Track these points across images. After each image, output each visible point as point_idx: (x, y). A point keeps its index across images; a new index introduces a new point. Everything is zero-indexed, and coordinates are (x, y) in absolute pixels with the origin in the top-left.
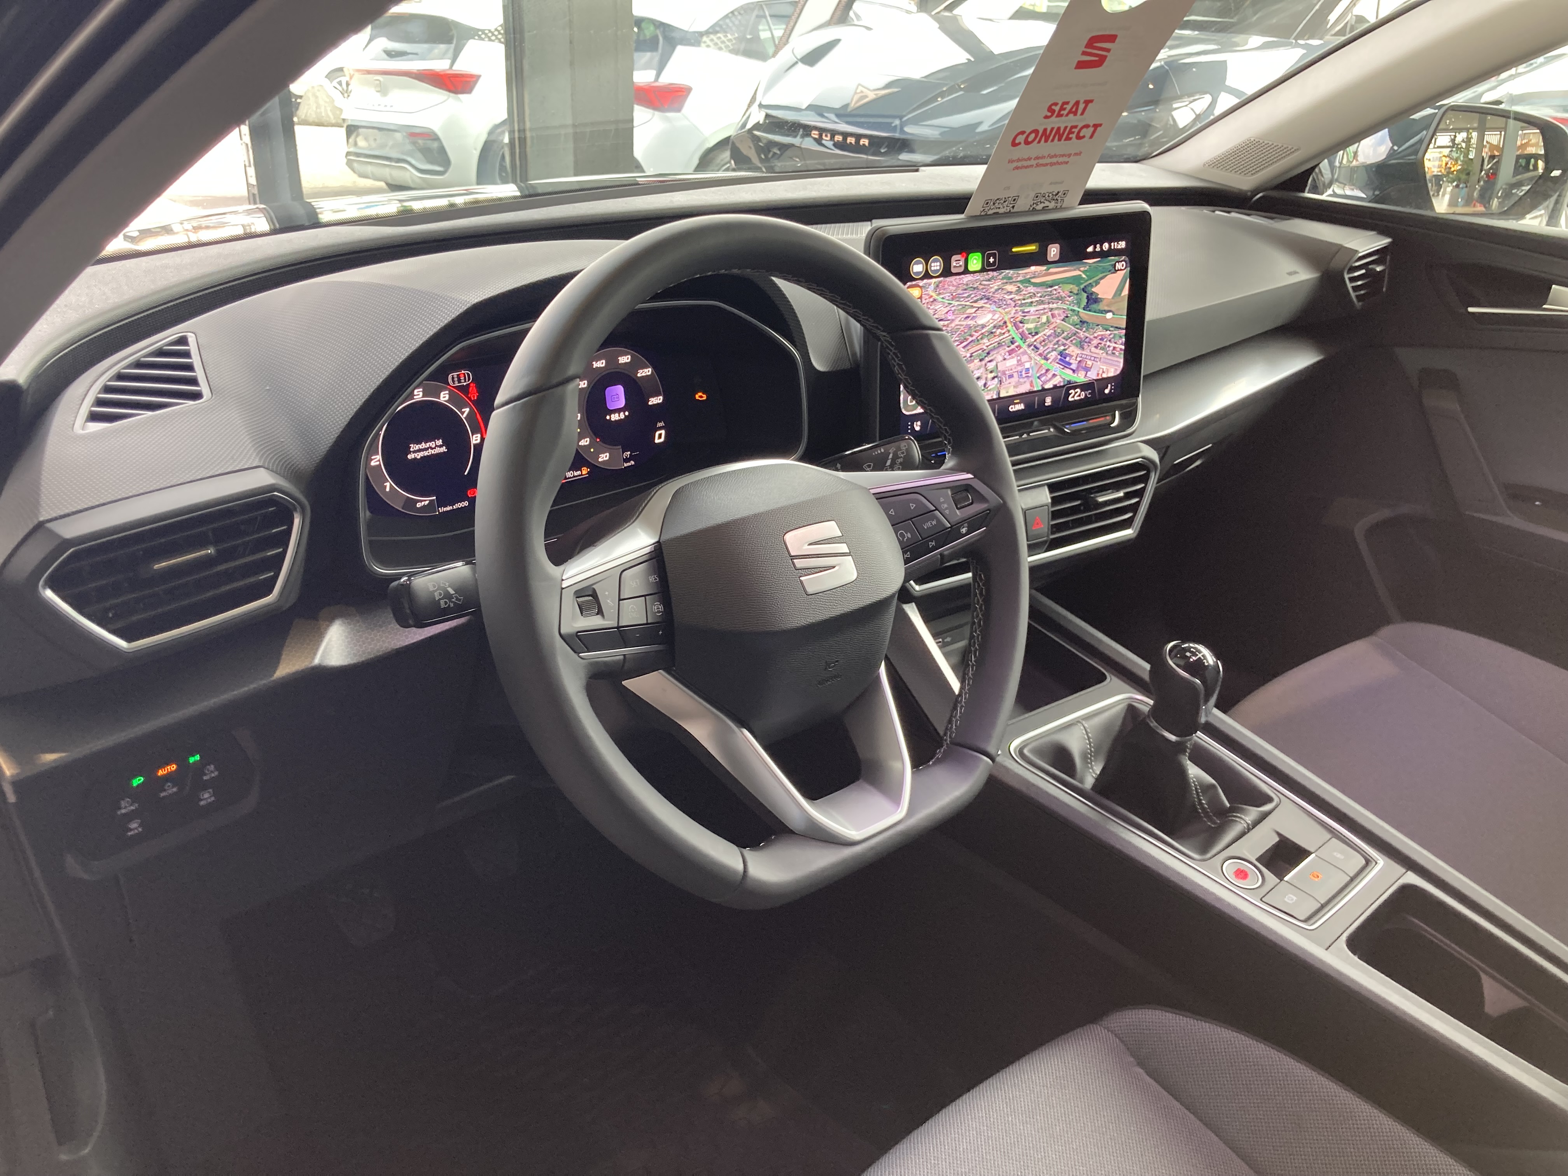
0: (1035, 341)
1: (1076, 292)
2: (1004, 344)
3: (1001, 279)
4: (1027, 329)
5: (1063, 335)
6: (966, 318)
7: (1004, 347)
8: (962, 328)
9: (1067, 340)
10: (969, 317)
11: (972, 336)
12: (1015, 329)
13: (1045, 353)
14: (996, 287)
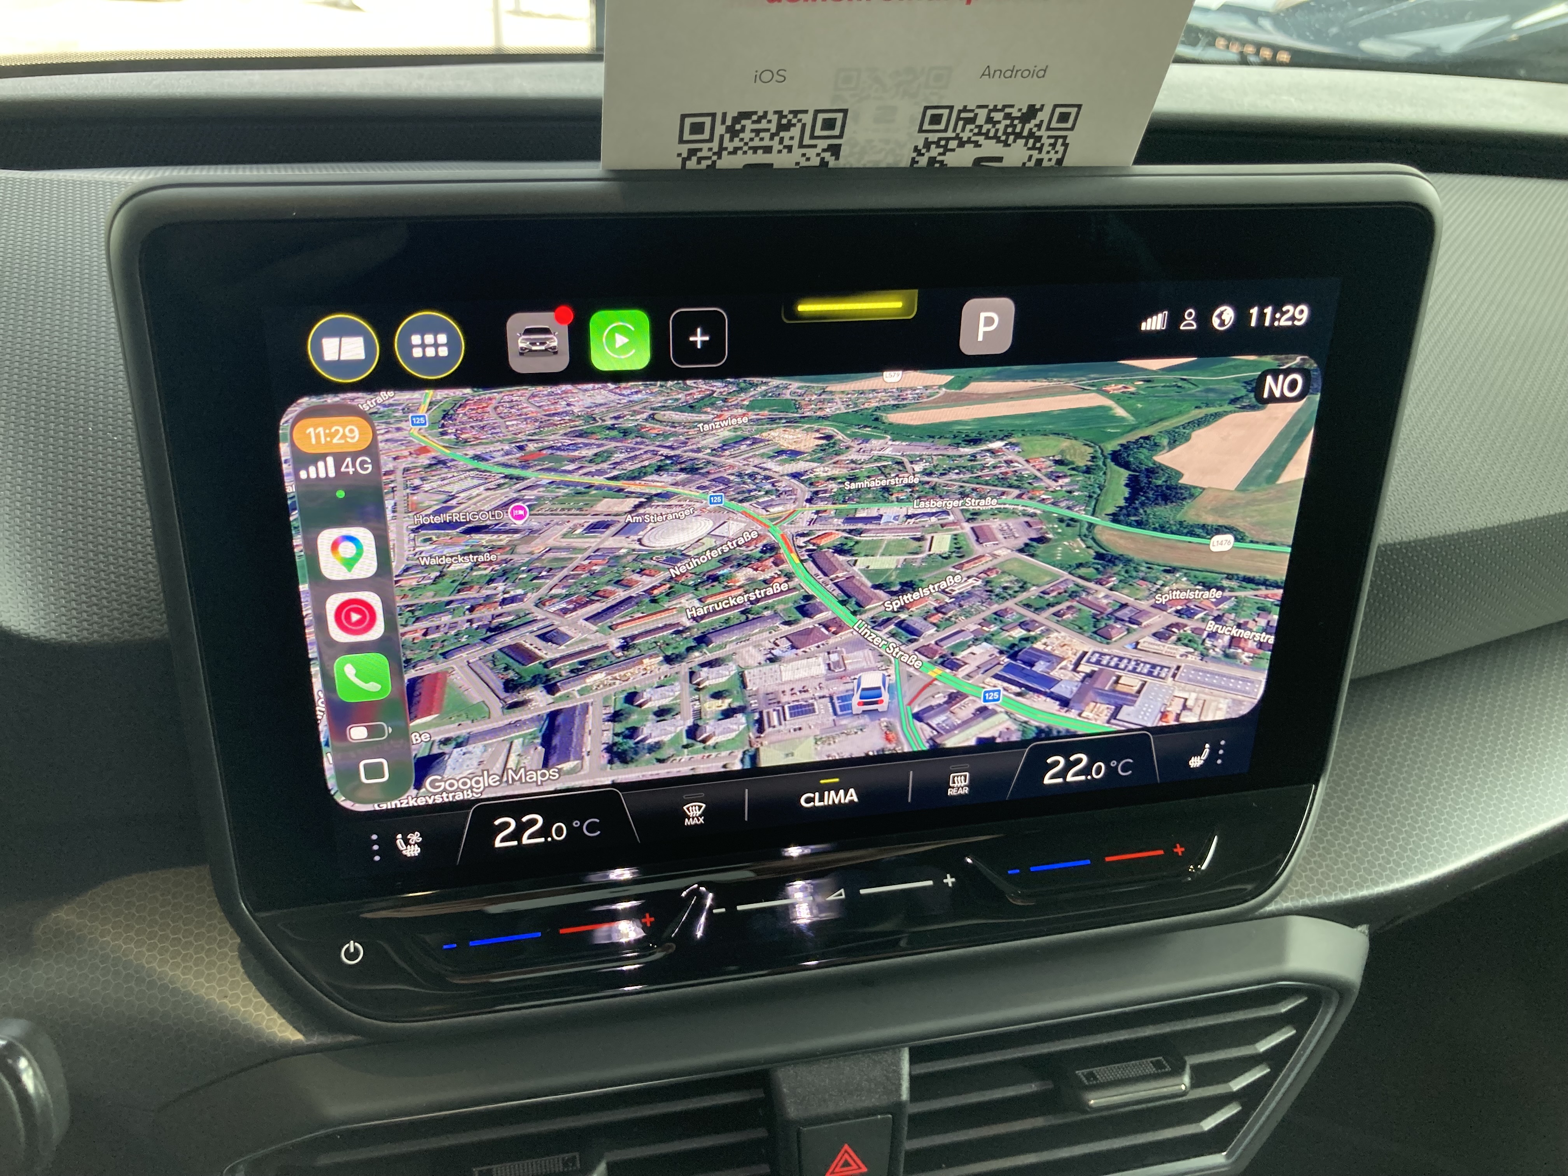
0: (902, 609)
1: (1082, 463)
2: (766, 613)
3: (750, 408)
4: (866, 571)
5: (1023, 596)
6: (594, 528)
7: (769, 624)
8: (579, 559)
9: (1037, 610)
10: (606, 525)
11: (628, 586)
12: (814, 570)
13: (947, 646)
14: (726, 434)
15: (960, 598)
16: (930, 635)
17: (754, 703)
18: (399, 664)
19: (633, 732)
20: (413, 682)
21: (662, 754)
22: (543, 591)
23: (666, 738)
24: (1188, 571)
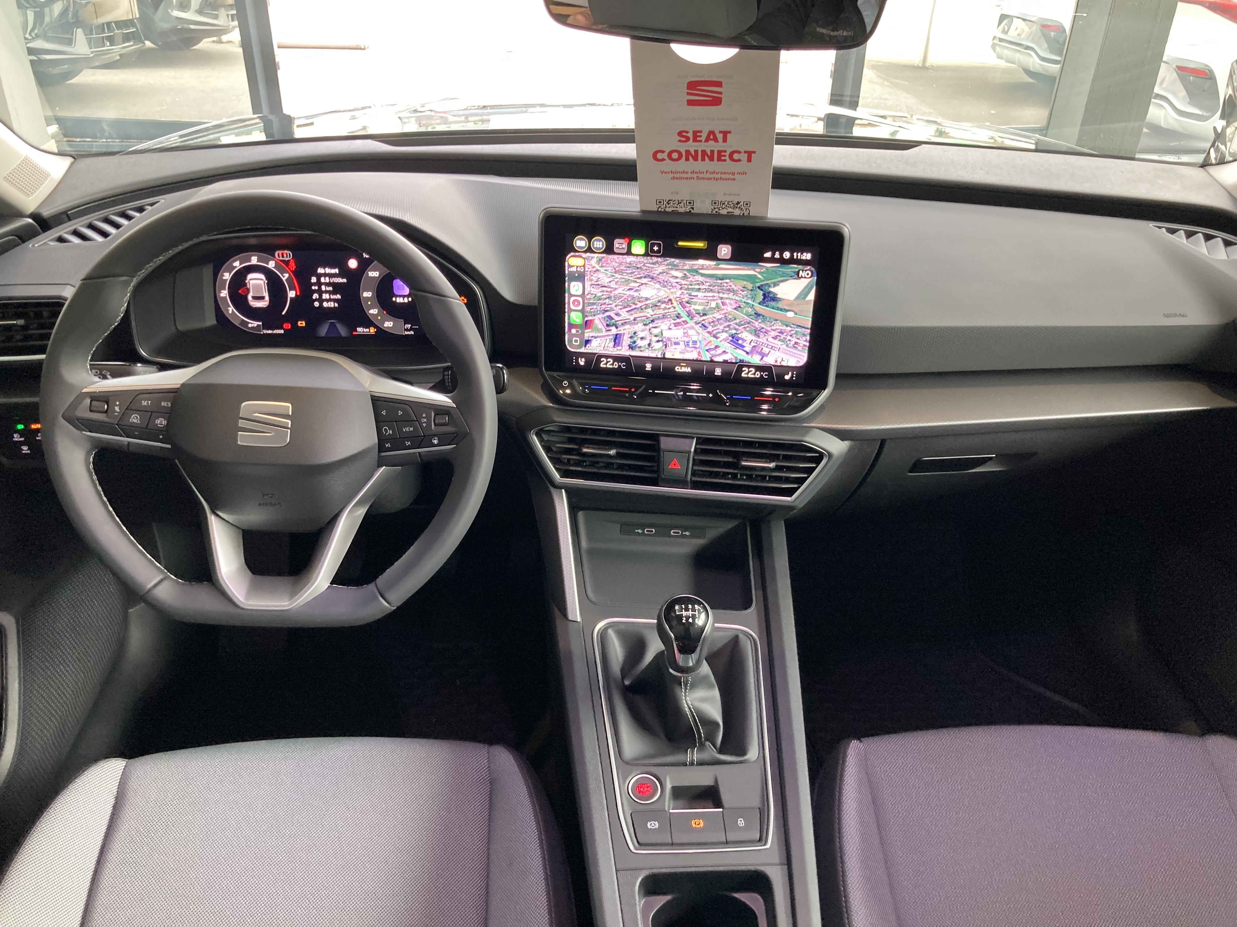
0: (703, 320)
1: (751, 288)
2: (669, 316)
3: (666, 265)
4: (694, 309)
5: (735, 322)
6: (629, 289)
7: (669, 319)
8: (625, 296)
9: (739, 326)
10: (632, 289)
11: (636, 304)
12: (681, 307)
13: (715, 332)
14: (661, 271)
15: (718, 320)
16: (710, 329)
17: (664, 340)
18: (584, 316)
19: (635, 342)
20: (587, 321)
21: (642, 349)
22: (617, 303)
23: (643, 346)
24: (781, 321)
